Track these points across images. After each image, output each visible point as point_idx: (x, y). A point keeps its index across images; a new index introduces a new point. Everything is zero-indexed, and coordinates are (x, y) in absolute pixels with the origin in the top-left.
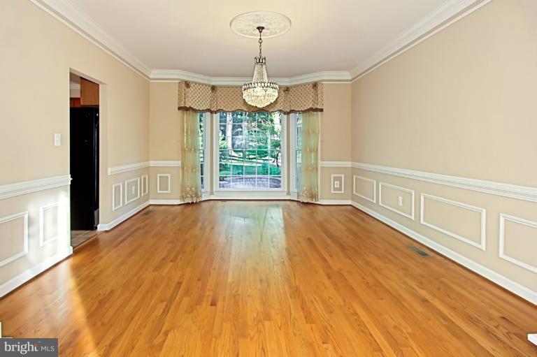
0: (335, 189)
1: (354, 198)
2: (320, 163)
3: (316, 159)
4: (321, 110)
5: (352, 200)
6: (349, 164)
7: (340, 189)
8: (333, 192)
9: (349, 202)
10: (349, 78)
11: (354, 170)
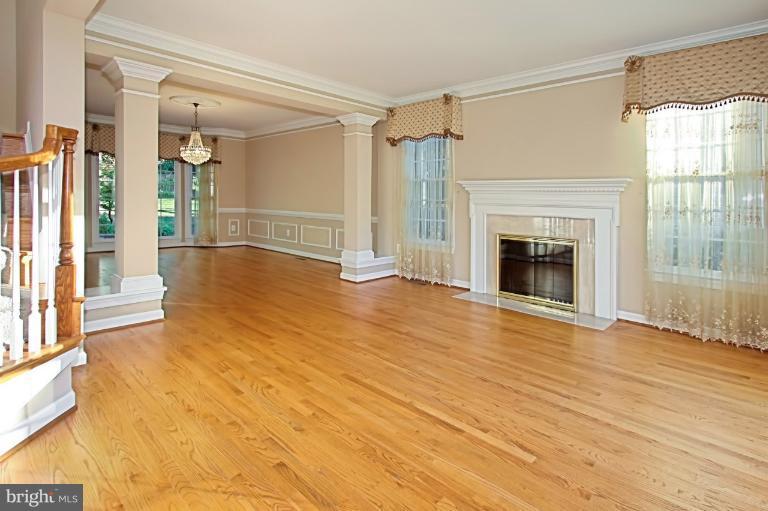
0: (232, 232)
1: (248, 238)
2: (219, 210)
3: (215, 205)
4: (220, 163)
5: (247, 240)
6: (243, 210)
7: (236, 232)
8: (230, 234)
9: (244, 243)
10: (244, 136)
11: (248, 215)
